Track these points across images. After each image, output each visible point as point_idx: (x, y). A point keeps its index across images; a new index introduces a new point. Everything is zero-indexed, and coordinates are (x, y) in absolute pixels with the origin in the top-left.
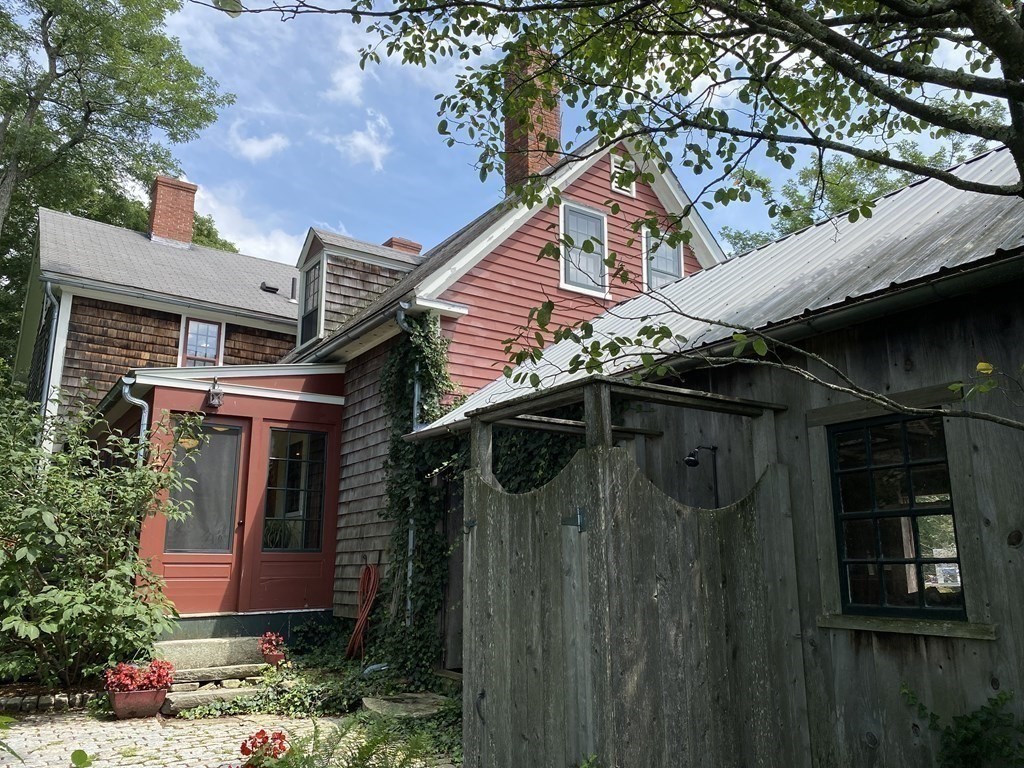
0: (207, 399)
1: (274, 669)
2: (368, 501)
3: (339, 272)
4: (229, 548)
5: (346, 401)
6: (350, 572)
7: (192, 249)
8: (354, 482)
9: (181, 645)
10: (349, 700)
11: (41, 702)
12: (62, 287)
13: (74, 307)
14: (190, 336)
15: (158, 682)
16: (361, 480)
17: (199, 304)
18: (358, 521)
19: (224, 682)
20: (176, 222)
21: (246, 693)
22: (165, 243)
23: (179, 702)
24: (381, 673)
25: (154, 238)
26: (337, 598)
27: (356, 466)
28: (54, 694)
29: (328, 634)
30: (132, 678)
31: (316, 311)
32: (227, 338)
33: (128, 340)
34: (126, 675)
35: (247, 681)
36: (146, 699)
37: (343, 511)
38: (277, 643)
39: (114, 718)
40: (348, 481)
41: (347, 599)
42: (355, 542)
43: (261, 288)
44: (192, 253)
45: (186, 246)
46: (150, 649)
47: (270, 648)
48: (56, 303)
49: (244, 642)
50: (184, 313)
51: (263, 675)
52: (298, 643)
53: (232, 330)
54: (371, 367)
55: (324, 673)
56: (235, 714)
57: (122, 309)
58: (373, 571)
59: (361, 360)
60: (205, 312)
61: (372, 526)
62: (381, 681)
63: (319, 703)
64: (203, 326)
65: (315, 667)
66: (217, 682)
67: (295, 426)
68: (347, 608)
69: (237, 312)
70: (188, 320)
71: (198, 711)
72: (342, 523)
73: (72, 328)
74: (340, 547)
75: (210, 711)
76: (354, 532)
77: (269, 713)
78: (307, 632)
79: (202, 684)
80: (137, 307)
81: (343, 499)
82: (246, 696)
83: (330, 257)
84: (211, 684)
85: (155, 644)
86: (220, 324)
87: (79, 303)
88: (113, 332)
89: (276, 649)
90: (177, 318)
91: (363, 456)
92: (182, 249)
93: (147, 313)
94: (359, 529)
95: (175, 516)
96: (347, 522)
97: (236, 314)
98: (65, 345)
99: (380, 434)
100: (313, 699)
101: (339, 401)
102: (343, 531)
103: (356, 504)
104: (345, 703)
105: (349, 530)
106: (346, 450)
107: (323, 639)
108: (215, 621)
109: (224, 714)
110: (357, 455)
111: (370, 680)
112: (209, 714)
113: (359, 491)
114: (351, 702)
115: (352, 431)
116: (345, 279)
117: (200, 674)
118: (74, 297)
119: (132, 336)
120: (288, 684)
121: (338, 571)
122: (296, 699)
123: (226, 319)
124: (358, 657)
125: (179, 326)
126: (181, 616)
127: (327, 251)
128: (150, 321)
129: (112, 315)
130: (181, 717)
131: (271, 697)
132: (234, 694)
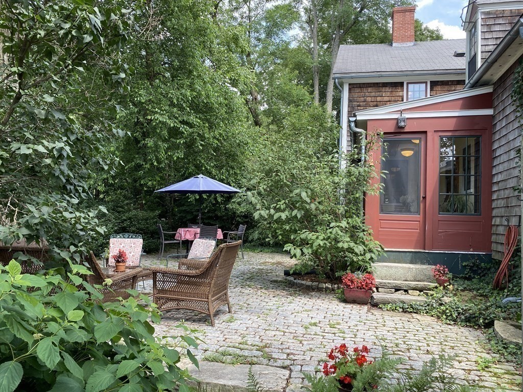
0: (398, 123)
1: (442, 288)
2: (510, 180)
3: (491, 22)
4: (418, 212)
5: (494, 111)
6: (501, 230)
7: (414, 45)
8: (501, 168)
9: (386, 266)
10: (485, 319)
11: (319, 286)
12: (343, 80)
13: (350, 89)
14: (409, 93)
15: (366, 286)
16: (506, 166)
17: (413, 73)
18: (504, 195)
19: (409, 291)
20: (405, 32)
21: (419, 301)
22: (400, 46)
23: (378, 299)
24: (515, 304)
25: (394, 45)
26: (494, 246)
27: (502, 156)
28: (325, 283)
29: (489, 269)
30: (352, 282)
31: (475, 55)
32: (431, 90)
33: (377, 102)
34: (349, 280)
35: (424, 293)
36: (360, 294)
37: (495, 188)
38: (444, 271)
39: (345, 301)
40: (497, 167)
41: (500, 248)
42: (503, 210)
43: (454, 56)
44: (415, 47)
45: (412, 44)
46: (369, 267)
47: (439, 275)
48: (342, 89)
49: (424, 269)
50: (405, 80)
51: (433, 291)
52: (466, 272)
53: (434, 84)
54: (509, 82)
55: (474, 297)
56: (411, 312)
57: (372, 85)
58: (513, 230)
59: (503, 79)
60: (417, 77)
61: (513, 198)
62: (513, 310)
63: (463, 317)
64: (417, 86)
65: (470, 290)
66: (406, 291)
67: (457, 134)
68: (500, 253)
69: (435, 73)
70: (408, 84)
71: (389, 306)
72: (495, 197)
73: (350, 101)
74: (494, 213)
75: (396, 307)
76: (503, 202)
77: (432, 316)
78: (473, 267)
79: (397, 290)
80: (380, 83)
81: (495, 180)
82: (418, 303)
83: (484, 13)
84: (402, 291)
85: (372, 264)
86: (426, 83)
87: (352, 86)
88: (369, 99)
89: (443, 276)
90: (401, 84)
91: (505, 149)
92: (409, 46)
93: (385, 85)
94: (505, 200)
95: (372, 193)
96: (498, 196)
97: (435, 74)
98: (347, 110)
99: (516, 130)
100: (459, 314)
101: (489, 112)
102: (496, 202)
103: (503, 183)
104: (481, 321)
105: (499, 201)
106: (496, 146)
107: (485, 272)
108: (411, 254)
109: (404, 311)
110: (502, 148)
111: (504, 308)
112: (396, 309)
113: (505, 173)
114: (487, 321)
115: (498, 132)
116: (496, 26)
117: (394, 285)
118: (349, 84)
119: (379, 99)
120: (446, 299)
121: (494, 228)
122: (448, 311)
123: (429, 79)
124: (502, 289)
125: (403, 89)
126: (385, 249)
127: (481, 10)
128: (387, 89)
129: (368, 90)
130: (380, 308)
131: (434, 306)
132: (411, 300)
